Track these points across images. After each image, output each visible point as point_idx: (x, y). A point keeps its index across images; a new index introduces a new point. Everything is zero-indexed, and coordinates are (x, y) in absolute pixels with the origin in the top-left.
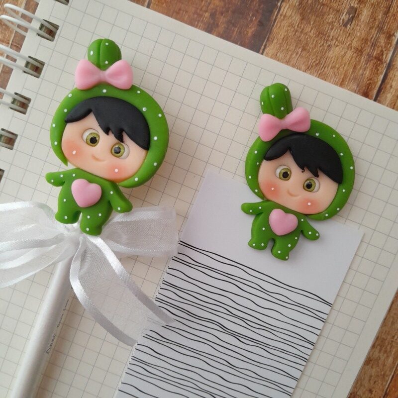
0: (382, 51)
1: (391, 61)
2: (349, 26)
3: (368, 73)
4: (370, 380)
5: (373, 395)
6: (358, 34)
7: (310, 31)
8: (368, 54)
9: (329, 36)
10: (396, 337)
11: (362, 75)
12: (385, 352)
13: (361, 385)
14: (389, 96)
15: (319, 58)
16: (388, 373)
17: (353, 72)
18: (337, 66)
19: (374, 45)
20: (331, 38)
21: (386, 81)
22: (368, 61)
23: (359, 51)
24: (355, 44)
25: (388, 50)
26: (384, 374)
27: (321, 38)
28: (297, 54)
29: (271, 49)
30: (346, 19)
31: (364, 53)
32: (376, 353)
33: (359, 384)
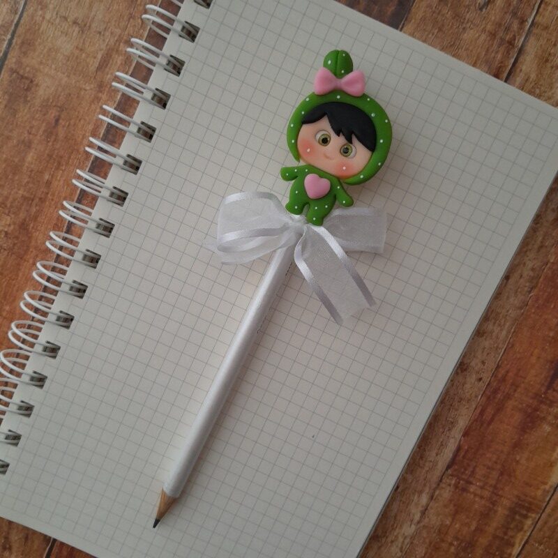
0: (514, 36)
1: (522, 46)
2: (484, 10)
3: (499, 56)
4: (483, 352)
5: (485, 367)
6: (493, 18)
7: (447, 12)
8: (501, 39)
9: (465, 19)
10: (510, 312)
11: (494, 58)
12: (499, 325)
13: (474, 356)
14: (519, 80)
15: (453, 40)
16: (500, 346)
17: (485, 55)
18: (471, 48)
19: (508, 29)
20: (466, 21)
21: (517, 65)
22: (500, 45)
23: (493, 35)
24: (489, 27)
25: (520, 35)
26: (497, 347)
27: (457, 20)
28: (433, 34)
29: (410, 27)
30: (482, 3)
31: (497, 37)
32: (489, 326)
33: (473, 355)
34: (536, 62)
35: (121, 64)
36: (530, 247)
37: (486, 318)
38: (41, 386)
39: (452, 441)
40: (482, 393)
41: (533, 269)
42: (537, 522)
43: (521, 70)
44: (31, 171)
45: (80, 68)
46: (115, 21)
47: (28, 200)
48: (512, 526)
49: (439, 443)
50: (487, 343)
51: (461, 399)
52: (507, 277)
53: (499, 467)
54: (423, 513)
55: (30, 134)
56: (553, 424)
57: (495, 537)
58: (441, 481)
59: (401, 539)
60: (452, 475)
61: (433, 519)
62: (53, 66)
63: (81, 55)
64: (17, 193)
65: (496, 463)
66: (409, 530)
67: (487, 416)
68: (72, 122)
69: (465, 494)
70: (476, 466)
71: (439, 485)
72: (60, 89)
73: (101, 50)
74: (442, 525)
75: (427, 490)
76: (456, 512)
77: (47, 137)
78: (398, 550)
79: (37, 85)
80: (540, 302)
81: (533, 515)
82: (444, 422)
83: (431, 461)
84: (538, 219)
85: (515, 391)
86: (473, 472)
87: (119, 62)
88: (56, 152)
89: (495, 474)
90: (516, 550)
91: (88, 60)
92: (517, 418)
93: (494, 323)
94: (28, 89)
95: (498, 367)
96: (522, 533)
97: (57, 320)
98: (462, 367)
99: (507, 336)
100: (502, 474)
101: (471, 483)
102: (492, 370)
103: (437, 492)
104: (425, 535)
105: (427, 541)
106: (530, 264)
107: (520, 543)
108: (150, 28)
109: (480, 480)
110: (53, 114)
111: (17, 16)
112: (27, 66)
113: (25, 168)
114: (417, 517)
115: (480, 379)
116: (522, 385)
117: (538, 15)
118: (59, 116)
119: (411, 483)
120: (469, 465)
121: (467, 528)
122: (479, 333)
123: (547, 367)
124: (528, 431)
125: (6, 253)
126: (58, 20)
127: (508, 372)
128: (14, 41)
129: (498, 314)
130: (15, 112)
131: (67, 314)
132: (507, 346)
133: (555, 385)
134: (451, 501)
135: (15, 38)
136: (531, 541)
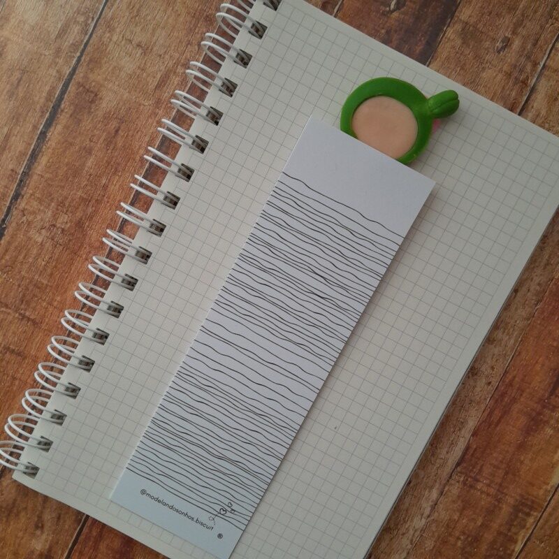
0: (528, 77)
1: (534, 85)
2: (502, 53)
3: (514, 94)
4: (492, 358)
5: (494, 372)
6: (509, 60)
7: (469, 53)
8: (516, 78)
9: (484, 59)
10: (518, 322)
11: (509, 94)
12: (508, 334)
13: (485, 362)
14: (530, 115)
15: (473, 77)
16: (508, 353)
17: (502, 92)
18: (488, 86)
19: (521, 71)
20: (486, 61)
21: (529, 102)
22: (515, 84)
23: (509, 75)
24: (505, 68)
25: (533, 76)
26: (506, 354)
27: (478, 60)
28: (456, 72)
29: (436, 64)
30: (500, 47)
31: (513, 77)
32: (499, 334)
33: (483, 359)
34: (546, 100)
35: (178, 84)
36: (537, 264)
37: (496, 326)
38: (89, 370)
39: (462, 440)
40: (490, 396)
41: (539, 284)
42: (539, 520)
43: (532, 107)
44: (90, 175)
45: (141, 86)
46: (175, 46)
47: (85, 201)
48: (515, 523)
49: (450, 442)
50: (496, 350)
51: (471, 401)
52: (515, 290)
53: (504, 466)
54: (433, 507)
55: (91, 141)
56: (555, 428)
57: (500, 533)
58: (451, 477)
59: (411, 532)
60: (461, 472)
61: (443, 514)
62: (117, 83)
63: (143, 74)
64: (75, 194)
65: (501, 462)
66: (419, 523)
67: (495, 418)
68: (131, 133)
69: (472, 491)
70: (483, 465)
71: (448, 481)
72: (121, 104)
73: (160, 71)
74: (450, 519)
75: (437, 486)
76: (464, 509)
77: (108, 145)
78: (408, 542)
79: (101, 99)
80: (545, 314)
81: (535, 514)
82: (454, 422)
83: (442, 458)
84: (545, 239)
85: (521, 395)
86: (480, 470)
87: (176, 83)
88: (114, 159)
89: (501, 473)
90: (518, 547)
91: (148, 80)
92: (523, 420)
93: (504, 332)
94: (92, 102)
95: (506, 372)
96: (524, 530)
97: (108, 309)
98: (473, 371)
99: (514, 345)
100: (507, 473)
101: (478, 481)
102: (500, 375)
103: (446, 489)
104: (434, 529)
105: (436, 534)
106: (537, 280)
107: (522, 540)
108: (206, 54)
109: (486, 478)
110: (113, 125)
111: (87, 37)
112: (93, 81)
113: (84, 171)
114: (427, 512)
115: (490, 383)
116: (528, 390)
117: (549, 59)
118: (119, 127)
119: (423, 478)
120: (476, 463)
121: (473, 524)
122: (489, 340)
123: (551, 374)
124: (532, 433)
125: (61, 248)
126: (123, 42)
127: (514, 377)
128: (83, 58)
129: (507, 324)
130: (79, 121)
131: (117, 304)
132: (515, 353)
133: (557, 392)
134: (459, 497)
135: (84, 56)
136: (533, 539)
